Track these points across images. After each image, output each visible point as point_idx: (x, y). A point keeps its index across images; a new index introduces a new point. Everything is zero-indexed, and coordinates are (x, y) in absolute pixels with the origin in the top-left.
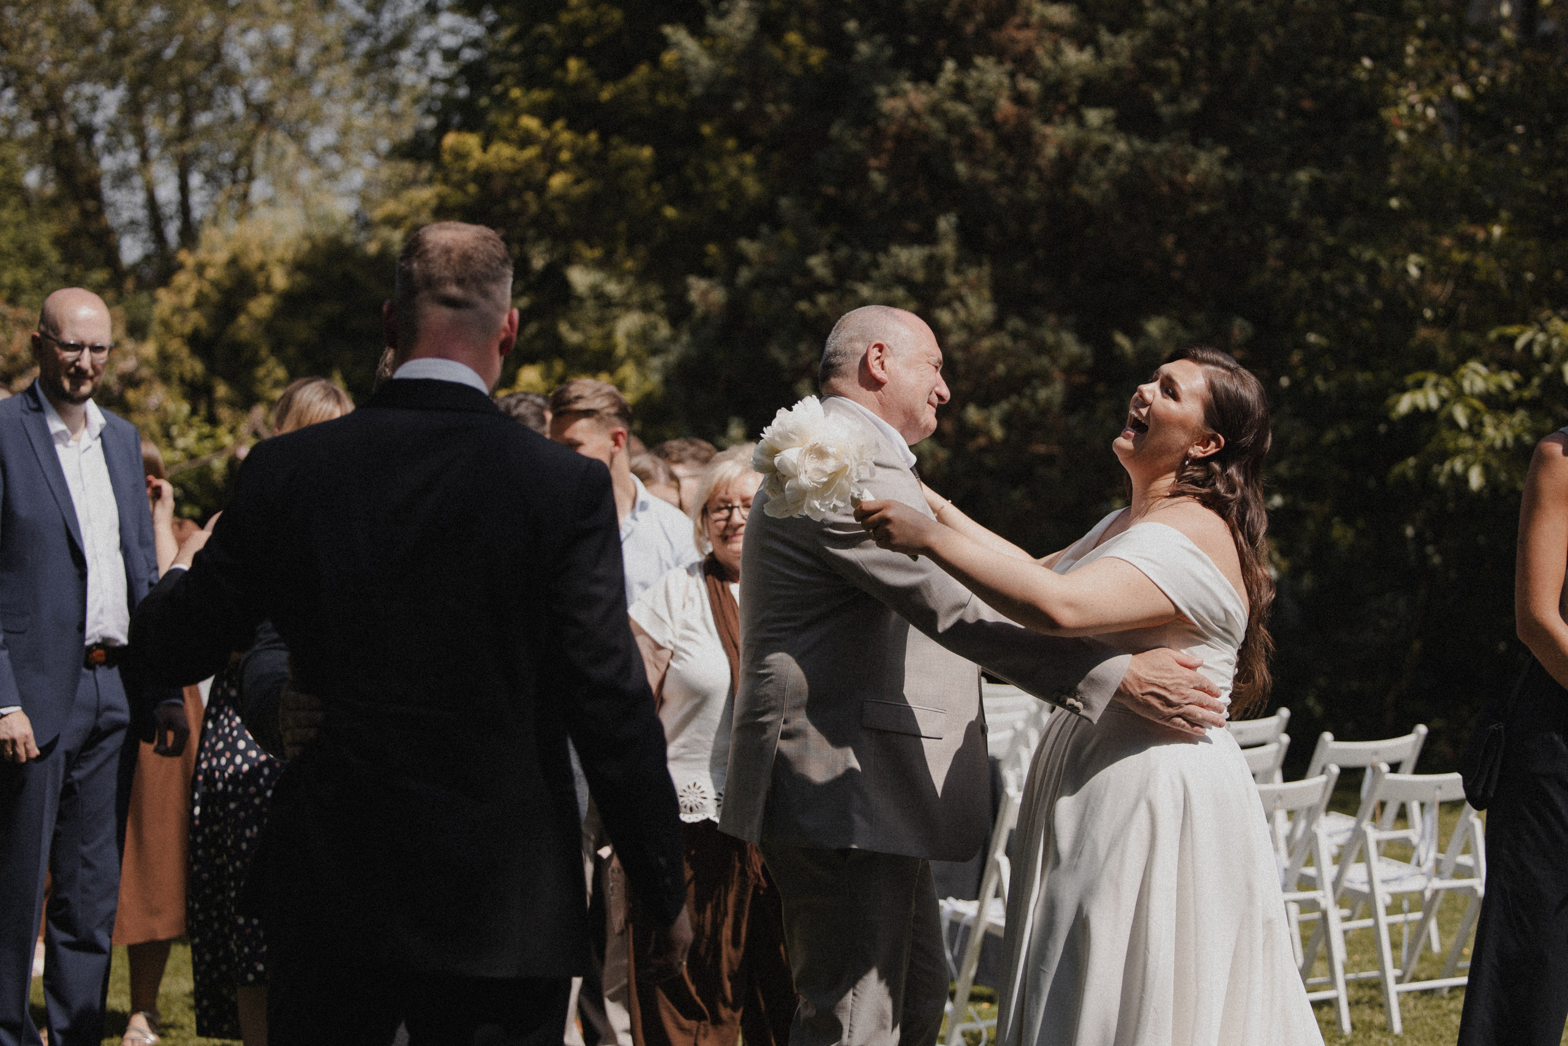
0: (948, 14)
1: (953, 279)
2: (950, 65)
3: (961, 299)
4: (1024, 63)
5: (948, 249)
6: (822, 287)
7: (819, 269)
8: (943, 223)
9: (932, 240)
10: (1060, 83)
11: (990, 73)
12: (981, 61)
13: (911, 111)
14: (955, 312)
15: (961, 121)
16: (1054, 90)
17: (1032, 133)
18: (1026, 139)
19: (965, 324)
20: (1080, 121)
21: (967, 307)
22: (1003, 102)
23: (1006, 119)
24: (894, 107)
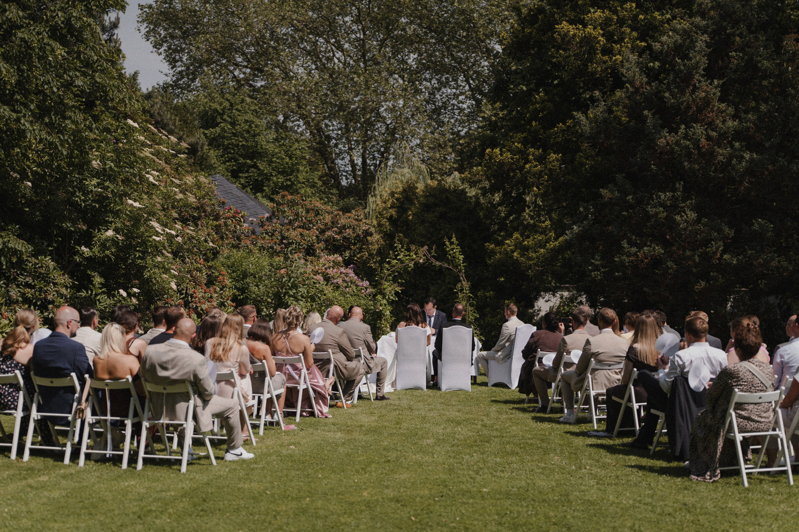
0: (683, 107)
1: (680, 205)
2: (683, 127)
3: (684, 212)
4: (711, 125)
5: (679, 194)
6: (631, 207)
7: (631, 200)
8: (677, 185)
9: (674, 190)
10: (725, 133)
11: (699, 129)
12: (695, 125)
13: (668, 143)
14: (682, 216)
15: (687, 147)
16: (723, 135)
17: (714, 151)
18: (711, 154)
19: (686, 221)
20: (732, 147)
21: (686, 215)
22: (703, 140)
23: (704, 146)
24: (662, 142)
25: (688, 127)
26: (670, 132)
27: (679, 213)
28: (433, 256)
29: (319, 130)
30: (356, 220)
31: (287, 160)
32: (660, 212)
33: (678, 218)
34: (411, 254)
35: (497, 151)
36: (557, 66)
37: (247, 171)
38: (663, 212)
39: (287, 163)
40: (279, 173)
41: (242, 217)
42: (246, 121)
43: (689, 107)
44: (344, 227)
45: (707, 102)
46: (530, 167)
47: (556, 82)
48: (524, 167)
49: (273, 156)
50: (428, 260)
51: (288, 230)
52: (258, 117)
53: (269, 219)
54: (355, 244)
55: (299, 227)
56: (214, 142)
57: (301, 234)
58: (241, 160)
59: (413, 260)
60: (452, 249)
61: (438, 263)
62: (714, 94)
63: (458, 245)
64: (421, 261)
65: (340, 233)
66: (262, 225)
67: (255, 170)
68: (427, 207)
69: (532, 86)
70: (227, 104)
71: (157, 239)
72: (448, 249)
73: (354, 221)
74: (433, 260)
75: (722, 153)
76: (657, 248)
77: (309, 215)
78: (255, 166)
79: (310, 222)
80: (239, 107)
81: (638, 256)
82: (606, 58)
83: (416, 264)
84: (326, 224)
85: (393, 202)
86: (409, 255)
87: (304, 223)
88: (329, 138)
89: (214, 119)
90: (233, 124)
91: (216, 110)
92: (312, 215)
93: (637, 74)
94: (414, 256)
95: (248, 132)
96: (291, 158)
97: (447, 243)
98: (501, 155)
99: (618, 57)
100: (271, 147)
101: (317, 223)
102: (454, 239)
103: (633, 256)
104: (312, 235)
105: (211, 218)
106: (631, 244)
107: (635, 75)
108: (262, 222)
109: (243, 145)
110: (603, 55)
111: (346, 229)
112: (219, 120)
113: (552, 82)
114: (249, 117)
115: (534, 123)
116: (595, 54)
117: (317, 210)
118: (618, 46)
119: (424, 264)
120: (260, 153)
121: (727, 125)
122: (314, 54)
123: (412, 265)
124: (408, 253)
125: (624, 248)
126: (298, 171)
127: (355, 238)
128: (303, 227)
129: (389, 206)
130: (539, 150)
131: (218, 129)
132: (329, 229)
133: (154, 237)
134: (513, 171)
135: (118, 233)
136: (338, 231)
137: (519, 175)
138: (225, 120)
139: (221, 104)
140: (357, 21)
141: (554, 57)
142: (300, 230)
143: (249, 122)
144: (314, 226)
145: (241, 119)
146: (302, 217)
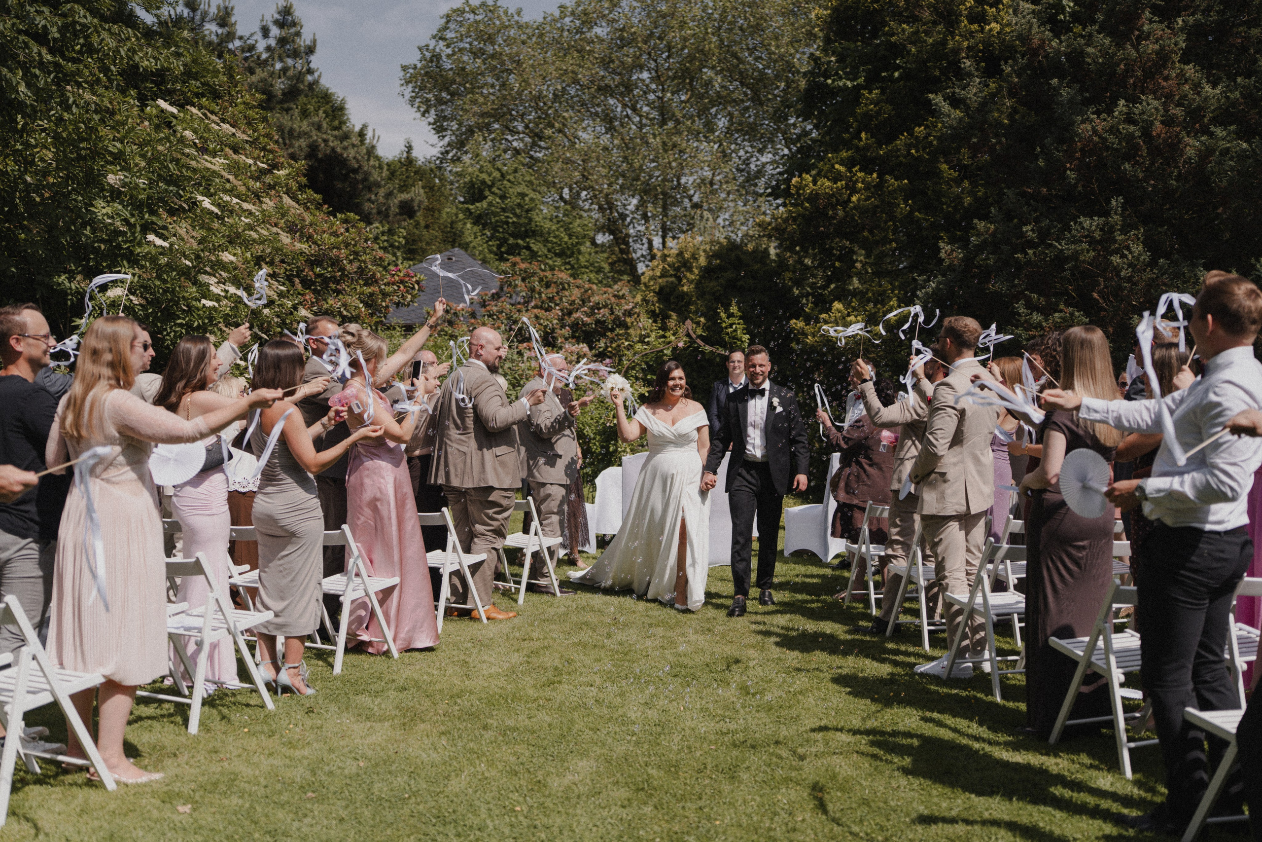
0: (1119, 71)
1: (1120, 238)
2: (1122, 102)
3: (1128, 249)
4: (1173, 98)
5: (1116, 218)
6: (1031, 244)
7: (1030, 233)
8: (1114, 203)
9: (1106, 213)
10: (1200, 108)
11: (1151, 104)
12: (1143, 98)
13: (1095, 131)
14: (1123, 256)
15: (1130, 137)
16: (1195, 114)
17: (1180, 142)
18: (1174, 147)
19: (1130, 265)
20: (1211, 135)
21: (1131, 253)
22: (1157, 123)
23: (1159, 135)
24: (1084, 129)
25: (1133, 100)
26: (1098, 113)
27: (1116, 252)
28: (700, 337)
29: (611, 206)
30: (615, 296)
31: (566, 239)
32: (1082, 250)
33: (1116, 259)
34: (668, 334)
35: (808, 178)
36: (897, 50)
37: (519, 254)
38: (1088, 251)
39: (566, 243)
40: (556, 255)
41: (418, 282)
42: (519, 194)
43: (1129, 71)
44: (597, 306)
45: (1163, 58)
46: (859, 200)
47: (896, 74)
48: (849, 200)
49: (549, 233)
50: (692, 341)
51: (519, 311)
52: (534, 190)
53: (496, 297)
54: (612, 330)
55: (536, 307)
56: (479, 220)
57: (537, 317)
58: (511, 241)
59: (669, 343)
60: (731, 326)
61: (708, 348)
62: (1176, 44)
63: (741, 318)
64: (681, 345)
65: (591, 314)
66: (483, 304)
67: (527, 253)
68: (708, 272)
69: (861, 80)
70: (497, 174)
71: (209, 303)
72: (724, 325)
73: (613, 299)
74: (699, 341)
75: (1192, 146)
76: (1077, 314)
77: (550, 290)
78: (528, 248)
79: (551, 299)
80: (511, 177)
81: (1042, 328)
82: (975, 27)
83: (675, 349)
84: (572, 303)
86: (664, 337)
87: (543, 302)
88: (623, 217)
89: (481, 192)
90: (503, 197)
91: (483, 182)
92: (553, 290)
93: (1035, 26)
94: (673, 338)
95: (519, 205)
96: (570, 236)
97: (723, 315)
98: (815, 182)
99: (993, 25)
100: (547, 225)
101: (561, 299)
102: (734, 309)
103: (1036, 328)
104: (552, 318)
105: (361, 282)
106: (1031, 307)
107: (1031, 27)
108: (484, 301)
109: (514, 223)
110: (971, 23)
111: (599, 309)
112: (487, 193)
113: (892, 75)
114: (522, 188)
115: (863, 135)
116: (958, 22)
117: (561, 283)
118: (994, 10)
119: (684, 349)
120: (534, 232)
121: (1204, 94)
122: (608, 120)
123: (668, 352)
124: (661, 332)
125: (1019, 315)
126: (579, 252)
127: (614, 321)
128: (541, 308)
129: (658, 274)
130: (871, 174)
131: (484, 204)
132: (577, 309)
133: (204, 301)
134: (834, 208)
135: (133, 294)
136: (589, 311)
137: (841, 213)
138: (493, 193)
139: (490, 175)
140: (657, 79)
141: (893, 35)
142: (536, 311)
143: (523, 195)
144: (557, 305)
145: (513, 191)
146: (540, 293)
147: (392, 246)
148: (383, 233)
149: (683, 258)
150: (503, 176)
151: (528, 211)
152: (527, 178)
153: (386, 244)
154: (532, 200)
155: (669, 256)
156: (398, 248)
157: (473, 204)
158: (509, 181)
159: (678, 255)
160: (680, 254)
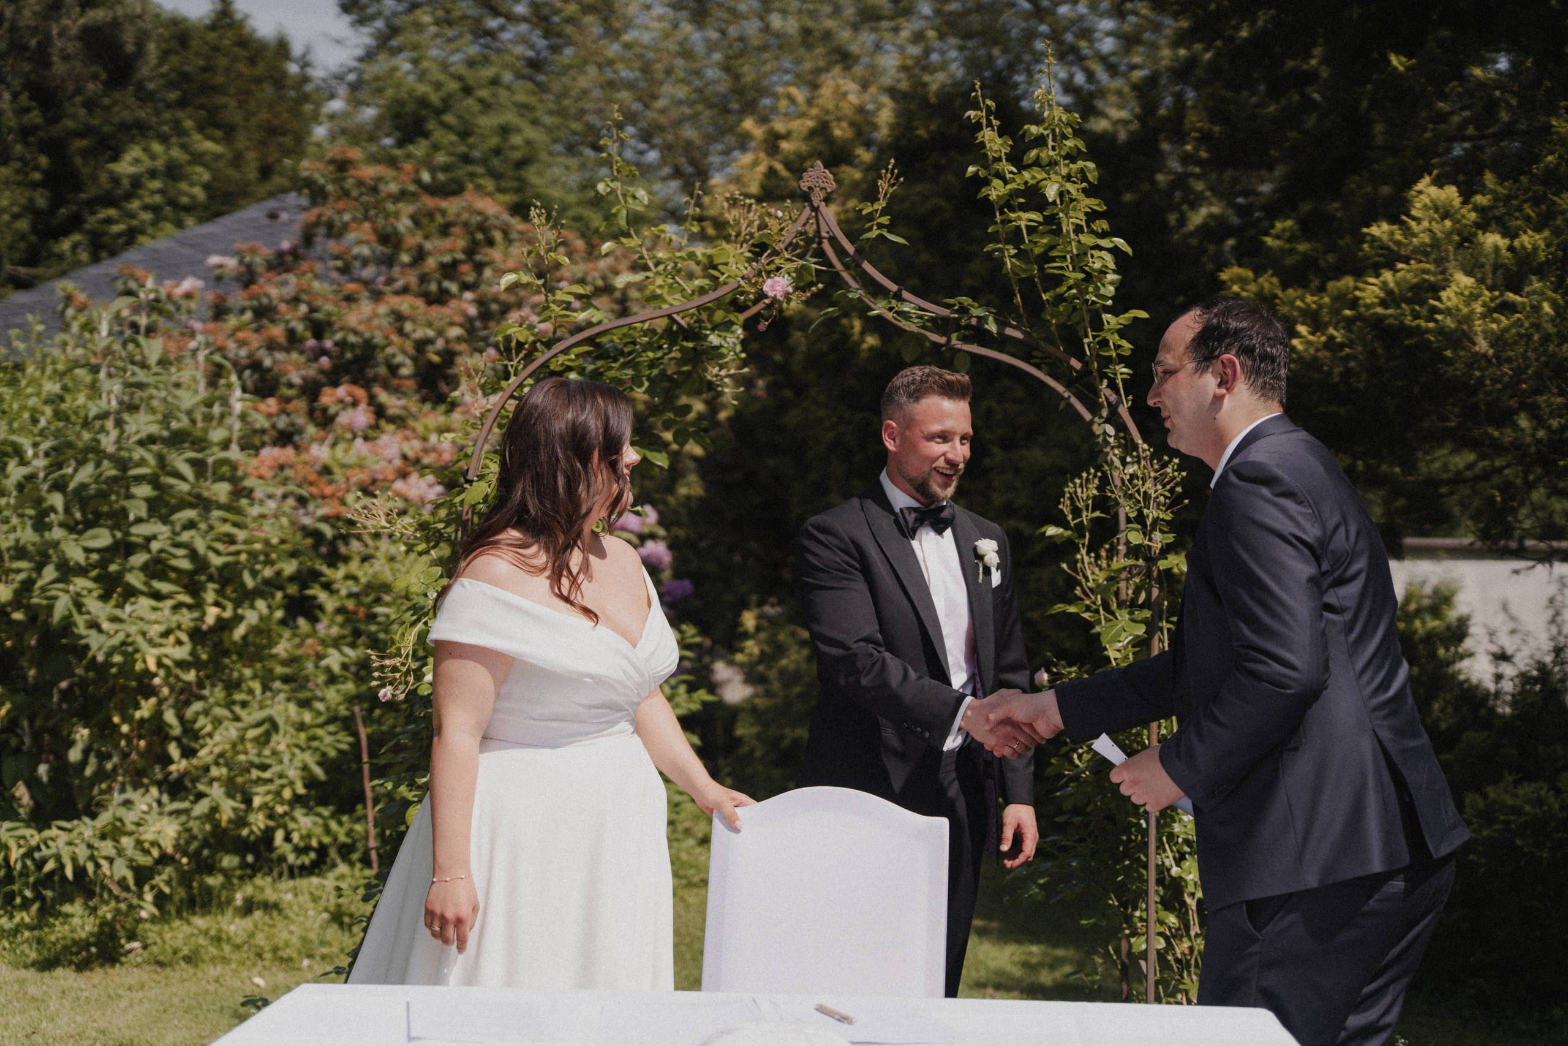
34: (722, 252)
51: (350, 299)
52: (535, 122)
57: (398, 317)
70: (453, 86)
79: (449, 270)
80: (483, 93)
85: (771, 172)
91: (425, 101)
95: (497, 152)
112: (431, 125)
114: (510, 117)
129: (754, 189)
139: (439, 86)
143: (505, 131)
144: (466, 287)
145: (486, 122)
146: (420, 256)
147: (173, 203)
148: (153, 174)
149: (830, 140)
150: (467, 90)
151: (522, 164)
152: (521, 97)
153: (158, 199)
154: (529, 143)
155: (786, 136)
156: (187, 209)
157: (400, 144)
158: (481, 101)
159: (812, 134)
160: (822, 130)
